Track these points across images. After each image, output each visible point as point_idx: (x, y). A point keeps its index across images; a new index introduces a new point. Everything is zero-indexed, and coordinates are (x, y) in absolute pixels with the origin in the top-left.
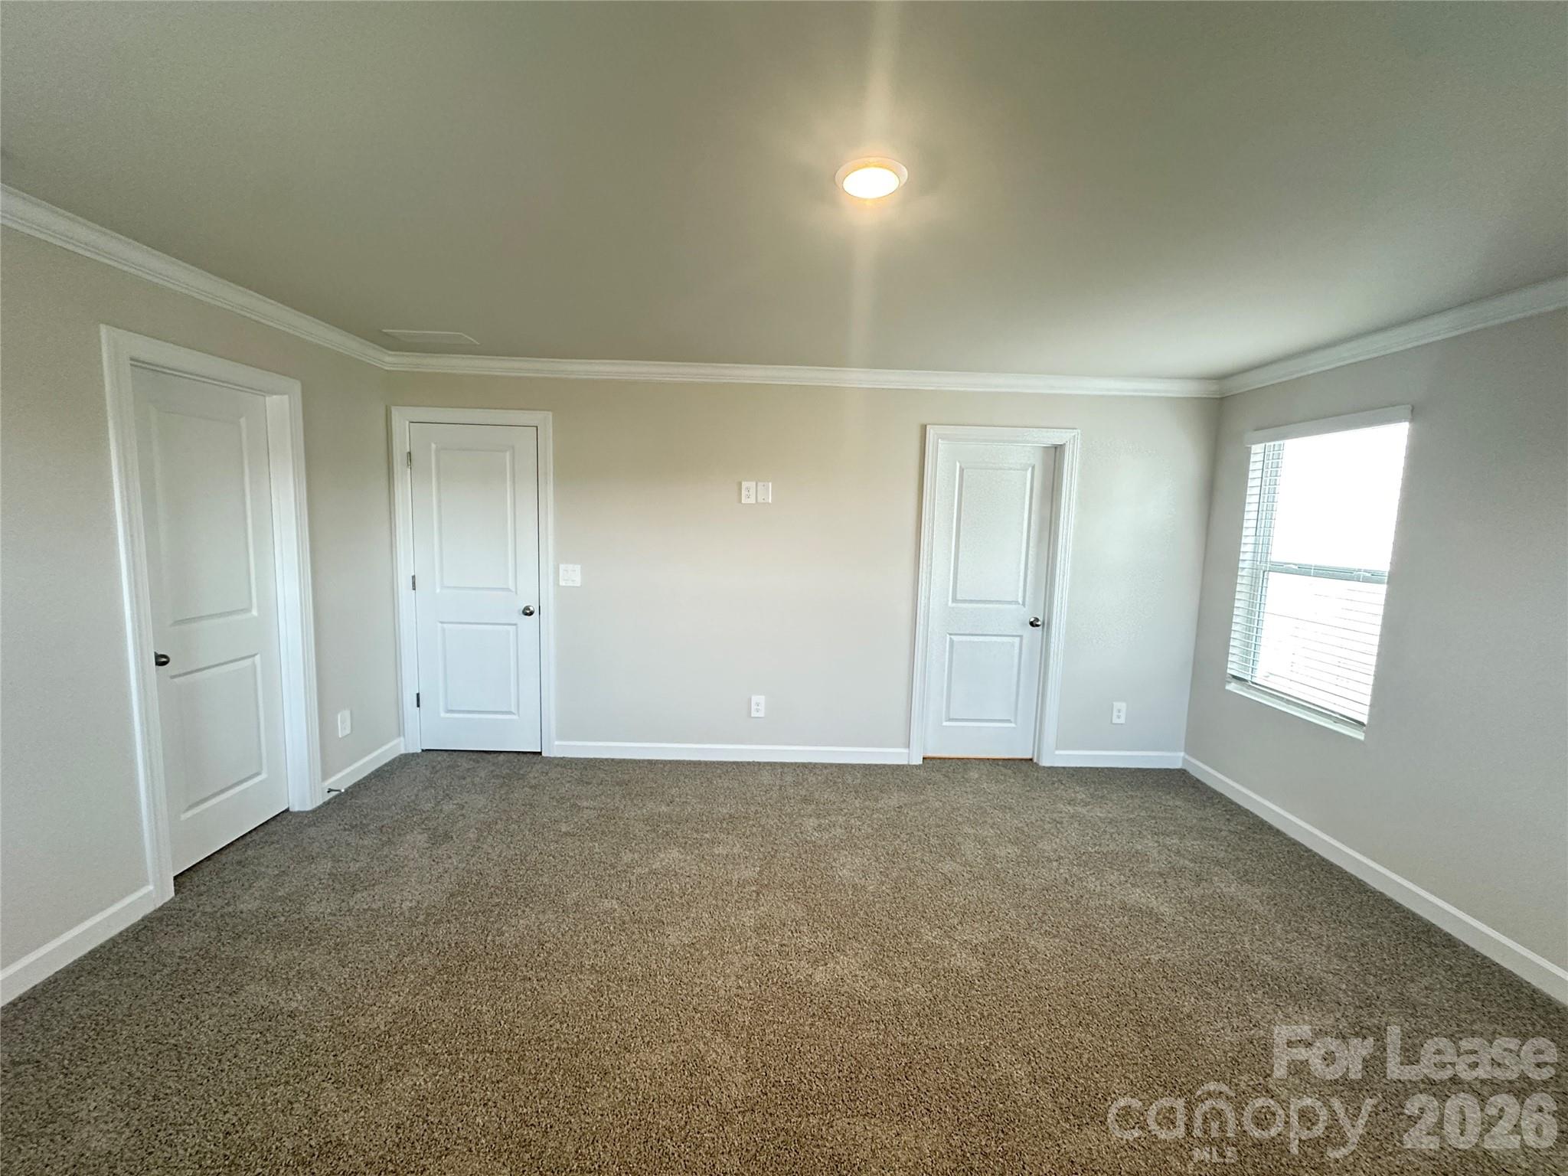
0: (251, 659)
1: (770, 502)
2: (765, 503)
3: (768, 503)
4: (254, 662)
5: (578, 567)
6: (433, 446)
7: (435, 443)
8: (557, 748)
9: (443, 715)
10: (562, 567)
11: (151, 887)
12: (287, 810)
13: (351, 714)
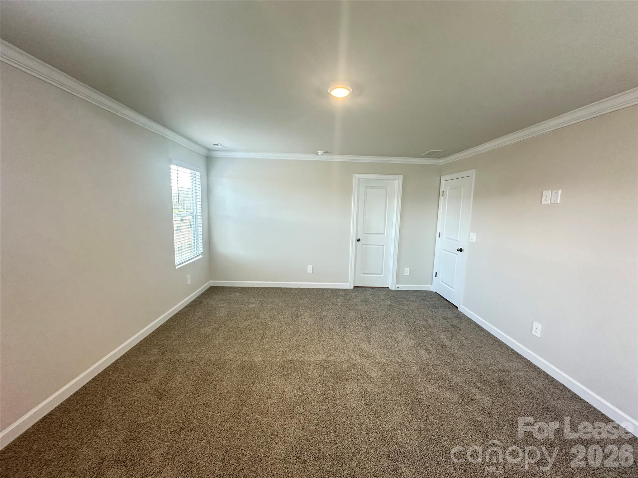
0: (383, 246)
1: (559, 202)
2: (555, 203)
3: (558, 203)
4: (384, 247)
5: (475, 234)
6: (448, 188)
7: (449, 187)
8: (463, 309)
9: (440, 282)
10: (471, 234)
11: (348, 284)
12: (388, 287)
13: (410, 270)
